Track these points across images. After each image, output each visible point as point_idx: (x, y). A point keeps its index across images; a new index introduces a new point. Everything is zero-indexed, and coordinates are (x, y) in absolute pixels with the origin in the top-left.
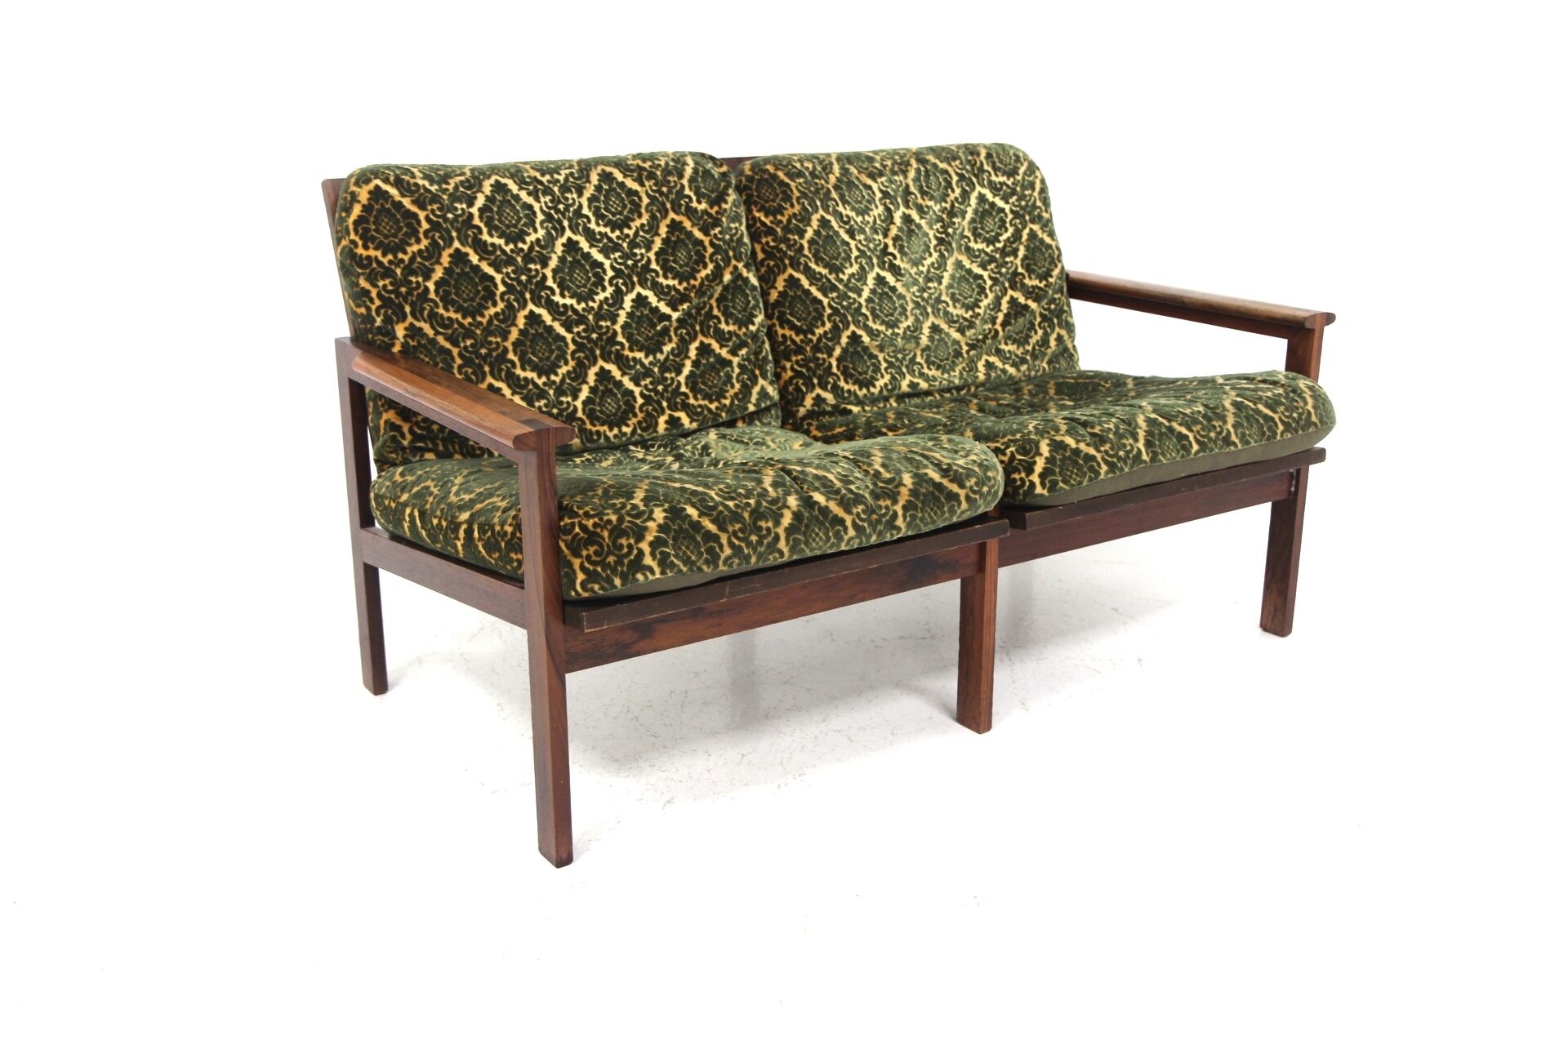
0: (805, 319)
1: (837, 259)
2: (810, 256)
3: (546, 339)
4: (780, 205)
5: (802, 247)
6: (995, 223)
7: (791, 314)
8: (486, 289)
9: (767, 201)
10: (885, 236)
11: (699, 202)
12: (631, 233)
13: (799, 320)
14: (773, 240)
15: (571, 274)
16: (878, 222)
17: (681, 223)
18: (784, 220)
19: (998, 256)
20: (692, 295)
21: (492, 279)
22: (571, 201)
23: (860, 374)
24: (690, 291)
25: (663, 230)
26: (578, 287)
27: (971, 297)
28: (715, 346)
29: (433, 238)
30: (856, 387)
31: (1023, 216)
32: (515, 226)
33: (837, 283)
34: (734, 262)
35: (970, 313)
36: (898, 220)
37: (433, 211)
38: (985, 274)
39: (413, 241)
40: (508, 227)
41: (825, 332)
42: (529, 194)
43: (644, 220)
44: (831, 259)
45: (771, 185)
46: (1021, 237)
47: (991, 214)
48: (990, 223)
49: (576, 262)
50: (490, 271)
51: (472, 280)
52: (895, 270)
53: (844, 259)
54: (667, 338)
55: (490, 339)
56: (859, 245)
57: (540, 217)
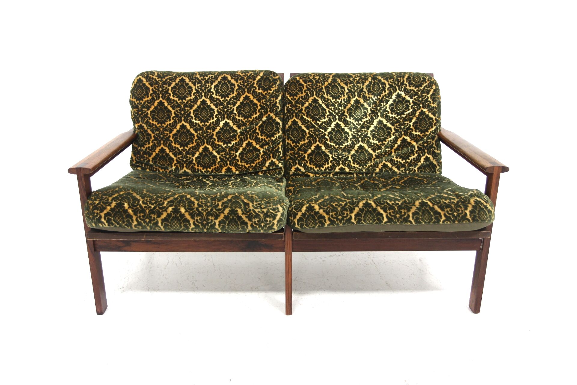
0: (297, 138)
1: (317, 115)
2: (305, 113)
3: (186, 134)
4: (296, 93)
5: (302, 109)
6: (403, 107)
7: (292, 135)
8: (168, 115)
9: (292, 91)
10: (345, 108)
11: (259, 89)
12: (228, 99)
13: (294, 138)
14: (291, 106)
15: (201, 112)
16: (343, 102)
17: (249, 97)
18: (297, 98)
19: (401, 120)
20: (248, 124)
21: (171, 112)
22: (207, 86)
23: (317, 162)
24: (248, 122)
25: (242, 99)
26: (203, 117)
27: (383, 136)
28: (254, 144)
29: (153, 96)
30: (314, 167)
31: (419, 105)
32: (183, 94)
33: (315, 125)
34: (269, 113)
35: (381, 143)
36: (352, 102)
37: (155, 87)
38: (393, 128)
39: (146, 97)
40: (181, 94)
41: (305, 144)
42: (192, 83)
43: (234, 95)
44: (314, 115)
45: (296, 84)
46: (416, 113)
47: (402, 102)
48: (400, 107)
49: (204, 108)
50: (170, 109)
51: (164, 111)
52: (346, 123)
53: (321, 116)
54: (234, 139)
55: (165, 132)
56: (330, 111)
57: (194, 91)
